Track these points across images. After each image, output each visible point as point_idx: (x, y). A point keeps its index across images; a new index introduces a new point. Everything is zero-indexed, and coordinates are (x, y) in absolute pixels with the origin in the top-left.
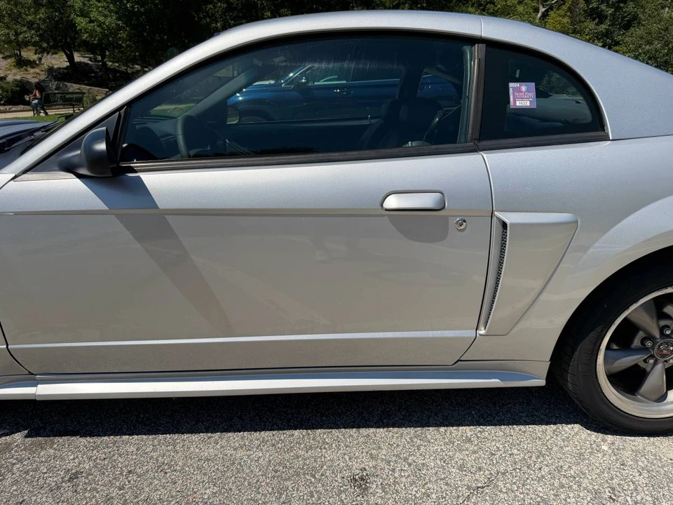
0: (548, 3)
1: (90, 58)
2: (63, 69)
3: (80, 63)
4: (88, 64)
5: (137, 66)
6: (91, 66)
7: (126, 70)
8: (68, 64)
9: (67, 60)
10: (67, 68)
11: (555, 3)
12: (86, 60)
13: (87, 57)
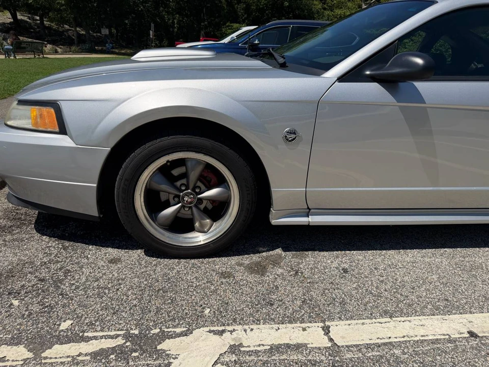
0: (368, 2)
1: (29, 17)
2: (7, 24)
3: (22, 20)
4: (27, 21)
5: (66, 26)
6: (30, 24)
7: (58, 28)
8: (12, 20)
9: (11, 17)
10: (10, 23)
11: (373, 3)
12: (25, 19)
13: (26, 16)
